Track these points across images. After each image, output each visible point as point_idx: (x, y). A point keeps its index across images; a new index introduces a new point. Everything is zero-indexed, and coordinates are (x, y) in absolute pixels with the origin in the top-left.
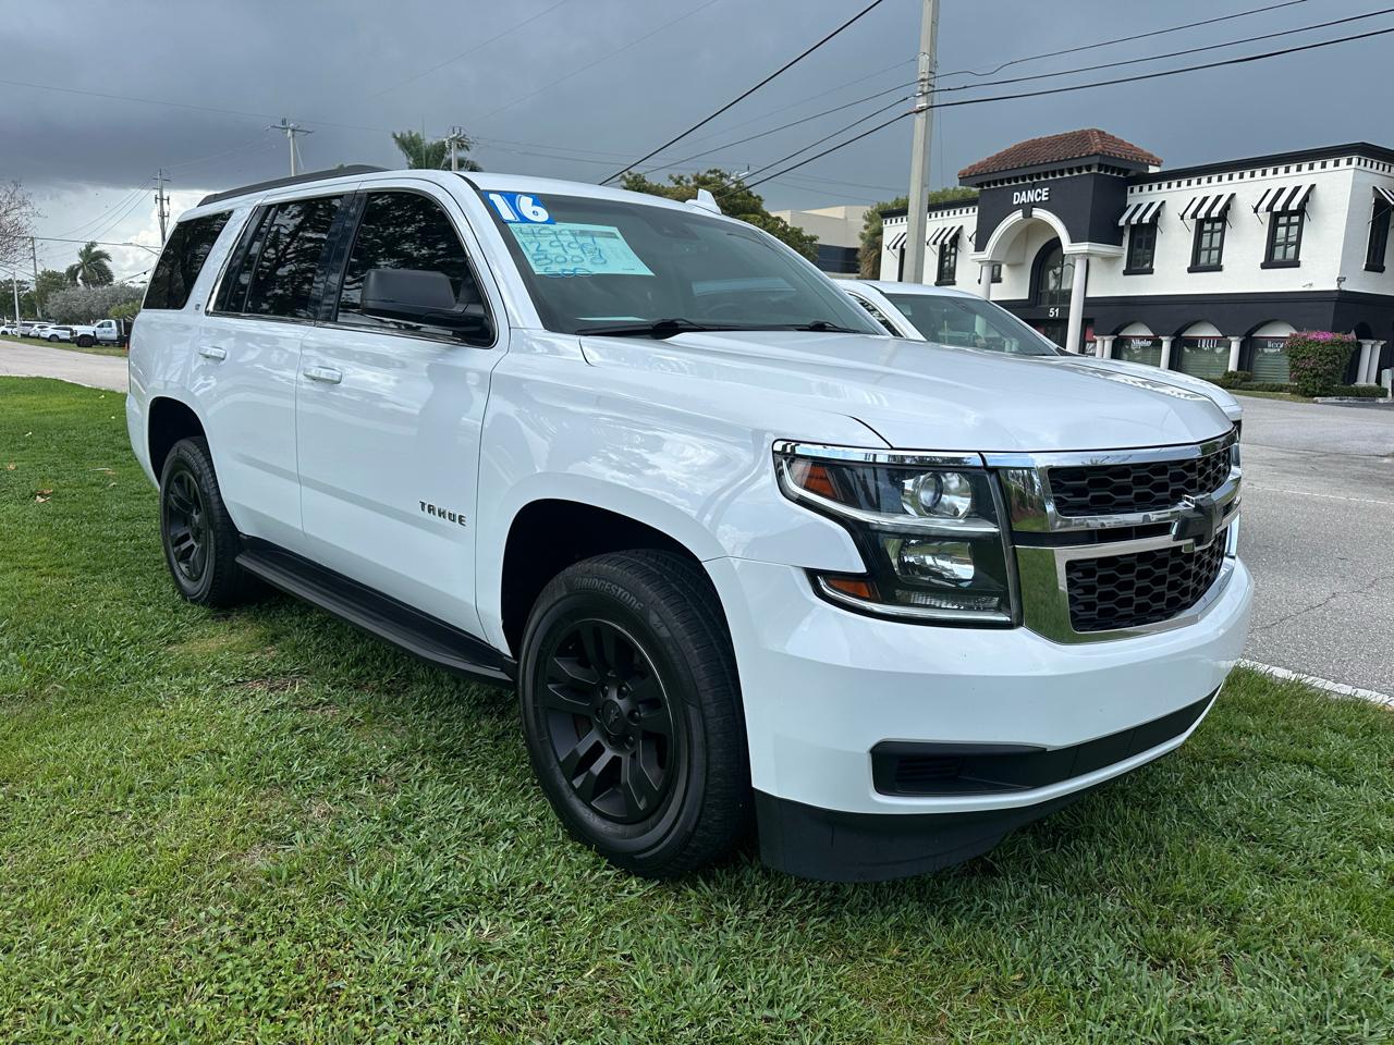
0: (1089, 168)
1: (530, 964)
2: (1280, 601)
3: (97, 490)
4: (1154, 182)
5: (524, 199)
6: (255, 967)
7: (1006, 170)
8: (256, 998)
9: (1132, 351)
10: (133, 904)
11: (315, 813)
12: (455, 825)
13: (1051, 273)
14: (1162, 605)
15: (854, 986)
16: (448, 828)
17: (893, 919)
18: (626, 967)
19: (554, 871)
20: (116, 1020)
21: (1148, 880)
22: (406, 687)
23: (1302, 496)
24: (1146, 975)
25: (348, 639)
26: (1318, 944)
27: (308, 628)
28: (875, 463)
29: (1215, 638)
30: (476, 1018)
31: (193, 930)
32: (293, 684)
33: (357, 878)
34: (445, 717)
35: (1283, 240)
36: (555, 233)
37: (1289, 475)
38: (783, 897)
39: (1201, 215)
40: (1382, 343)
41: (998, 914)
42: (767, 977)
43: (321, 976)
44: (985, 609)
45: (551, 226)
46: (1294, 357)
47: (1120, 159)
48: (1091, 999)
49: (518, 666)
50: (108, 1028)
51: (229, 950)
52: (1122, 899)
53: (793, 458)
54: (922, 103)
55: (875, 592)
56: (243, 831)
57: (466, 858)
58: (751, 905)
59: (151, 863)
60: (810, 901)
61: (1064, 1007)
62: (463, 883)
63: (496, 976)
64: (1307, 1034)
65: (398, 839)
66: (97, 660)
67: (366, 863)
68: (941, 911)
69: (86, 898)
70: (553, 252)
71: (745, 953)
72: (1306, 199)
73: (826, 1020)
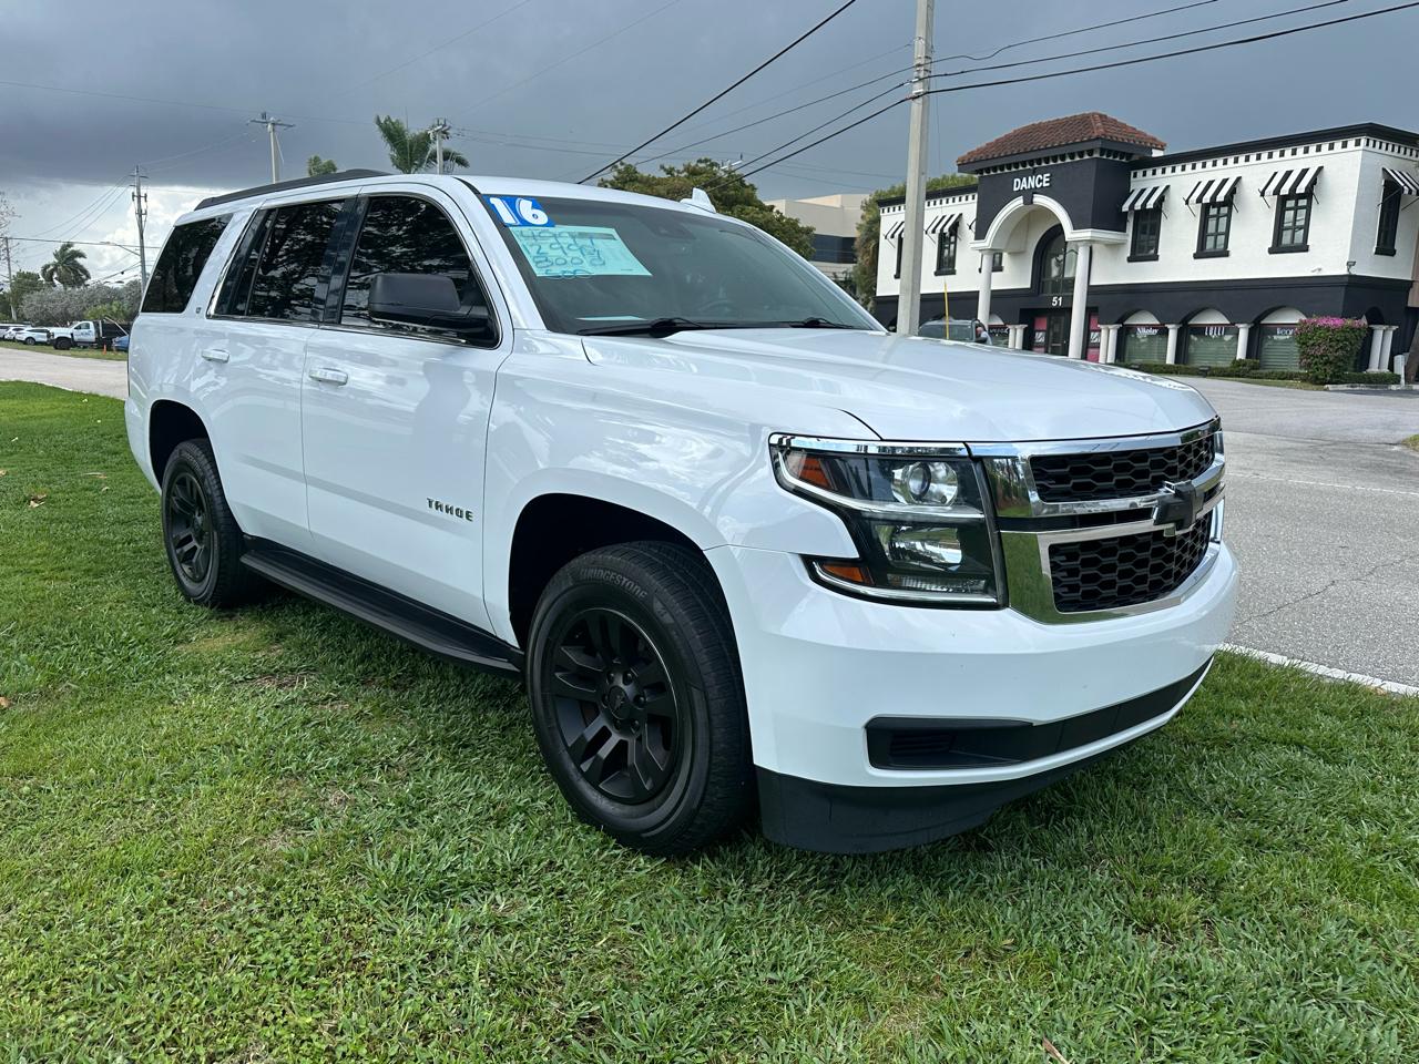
0: (1091, 153)
1: (546, 934)
2: (1279, 590)
3: (90, 494)
4: (1158, 166)
5: (523, 202)
6: (285, 940)
7: (1006, 156)
8: (287, 968)
9: (1139, 340)
10: (164, 885)
11: (331, 801)
12: (467, 810)
13: (1054, 260)
14: (1145, 587)
15: (853, 951)
16: (460, 813)
17: (891, 890)
18: (636, 937)
19: (565, 850)
20: (157, 988)
21: (1136, 853)
22: (412, 682)
23: (1307, 485)
24: (1131, 939)
25: (352, 637)
26: (1297, 909)
27: (312, 627)
28: (866, 454)
29: (1197, 618)
30: (495, 982)
31: (222, 908)
32: (301, 680)
33: (376, 860)
34: (452, 710)
35: (1291, 224)
36: (555, 236)
37: (1295, 464)
38: (784, 872)
39: (1206, 199)
40: (1394, 328)
41: (991, 885)
42: (770, 943)
43: (347, 948)
44: (973, 592)
45: (551, 229)
46: (1304, 344)
47: (1123, 143)
48: (1078, 961)
49: (525, 656)
50: (151, 995)
51: (259, 925)
52: (1110, 871)
53: (788, 450)
54: (918, 89)
55: (867, 576)
56: (264, 818)
57: (479, 840)
58: (754, 879)
59: (177, 848)
60: (810, 874)
61: (1053, 967)
62: (478, 863)
63: (513, 946)
64: (1283, 989)
65: (413, 823)
66: (107, 660)
67: (384, 845)
68: (936, 884)
69: (118, 881)
70: (554, 254)
71: (749, 922)
72: (1314, 182)
73: (827, 982)
